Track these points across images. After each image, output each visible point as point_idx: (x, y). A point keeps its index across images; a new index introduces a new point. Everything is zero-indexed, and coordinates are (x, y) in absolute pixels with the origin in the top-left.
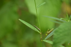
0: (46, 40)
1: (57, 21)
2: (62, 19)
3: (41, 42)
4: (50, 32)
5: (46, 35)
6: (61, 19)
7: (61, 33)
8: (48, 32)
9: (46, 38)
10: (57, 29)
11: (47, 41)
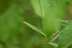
0: (51, 42)
1: (63, 23)
2: (68, 22)
3: (46, 44)
4: (56, 35)
5: (52, 37)
6: (66, 21)
7: (66, 35)
8: (53, 35)
9: (52, 41)
10: (62, 31)
11: (52, 44)
